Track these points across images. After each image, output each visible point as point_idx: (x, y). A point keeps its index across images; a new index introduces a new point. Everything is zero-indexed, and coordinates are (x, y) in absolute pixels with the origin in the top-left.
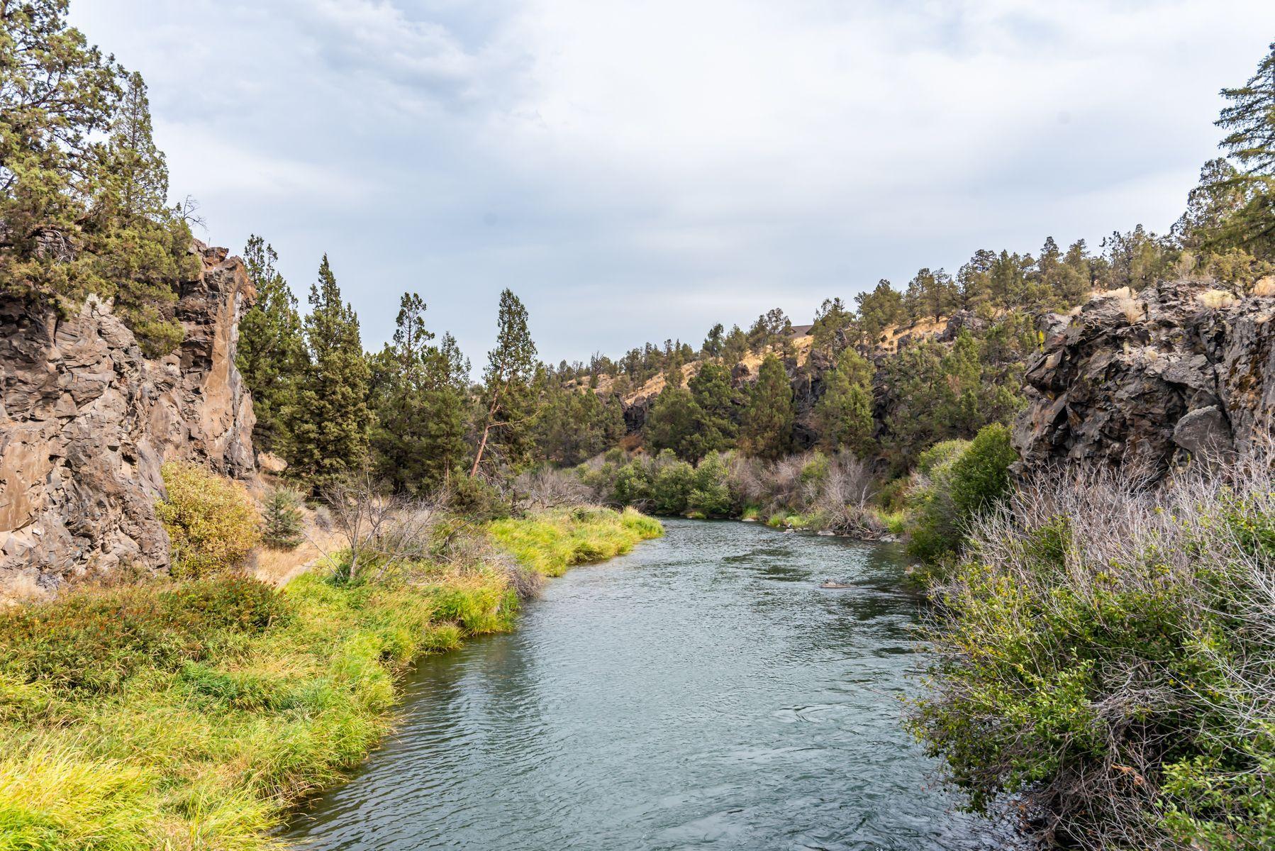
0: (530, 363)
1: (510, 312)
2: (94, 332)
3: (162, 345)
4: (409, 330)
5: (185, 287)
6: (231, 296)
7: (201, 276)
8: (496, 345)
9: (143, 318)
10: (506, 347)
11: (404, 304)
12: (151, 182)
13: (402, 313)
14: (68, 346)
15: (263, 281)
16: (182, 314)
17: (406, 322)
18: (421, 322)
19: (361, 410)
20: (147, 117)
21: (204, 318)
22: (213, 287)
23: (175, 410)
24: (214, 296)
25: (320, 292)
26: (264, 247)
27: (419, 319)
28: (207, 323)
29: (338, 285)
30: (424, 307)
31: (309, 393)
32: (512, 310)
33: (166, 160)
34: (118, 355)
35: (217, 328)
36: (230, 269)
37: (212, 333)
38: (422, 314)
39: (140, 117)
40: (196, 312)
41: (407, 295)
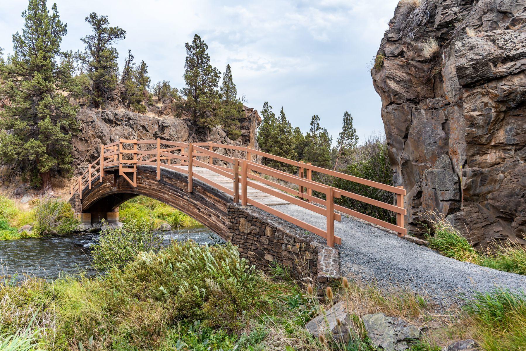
0: (353, 136)
1: (347, 119)
2: (217, 134)
3: (236, 136)
4: (315, 127)
5: (242, 120)
6: (254, 121)
7: (246, 116)
8: (342, 131)
9: (231, 130)
10: (345, 131)
11: (313, 119)
12: (233, 93)
13: (312, 122)
14: (212, 137)
15: (268, 115)
16: (242, 128)
17: (314, 125)
18: (318, 124)
19: (293, 152)
20: (231, 76)
21: (247, 128)
22: (250, 119)
23: (239, 154)
24: (250, 122)
25: (280, 118)
26: (269, 105)
27: (318, 123)
28: (248, 129)
29: (286, 116)
30: (319, 120)
31: (277, 148)
32: (348, 119)
33: (236, 87)
34: (222, 139)
35: (251, 131)
36: (254, 114)
37: (250, 132)
38: (318, 122)
39: (229, 76)
40: (245, 127)
41: (314, 116)
